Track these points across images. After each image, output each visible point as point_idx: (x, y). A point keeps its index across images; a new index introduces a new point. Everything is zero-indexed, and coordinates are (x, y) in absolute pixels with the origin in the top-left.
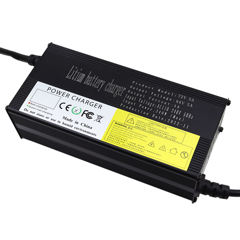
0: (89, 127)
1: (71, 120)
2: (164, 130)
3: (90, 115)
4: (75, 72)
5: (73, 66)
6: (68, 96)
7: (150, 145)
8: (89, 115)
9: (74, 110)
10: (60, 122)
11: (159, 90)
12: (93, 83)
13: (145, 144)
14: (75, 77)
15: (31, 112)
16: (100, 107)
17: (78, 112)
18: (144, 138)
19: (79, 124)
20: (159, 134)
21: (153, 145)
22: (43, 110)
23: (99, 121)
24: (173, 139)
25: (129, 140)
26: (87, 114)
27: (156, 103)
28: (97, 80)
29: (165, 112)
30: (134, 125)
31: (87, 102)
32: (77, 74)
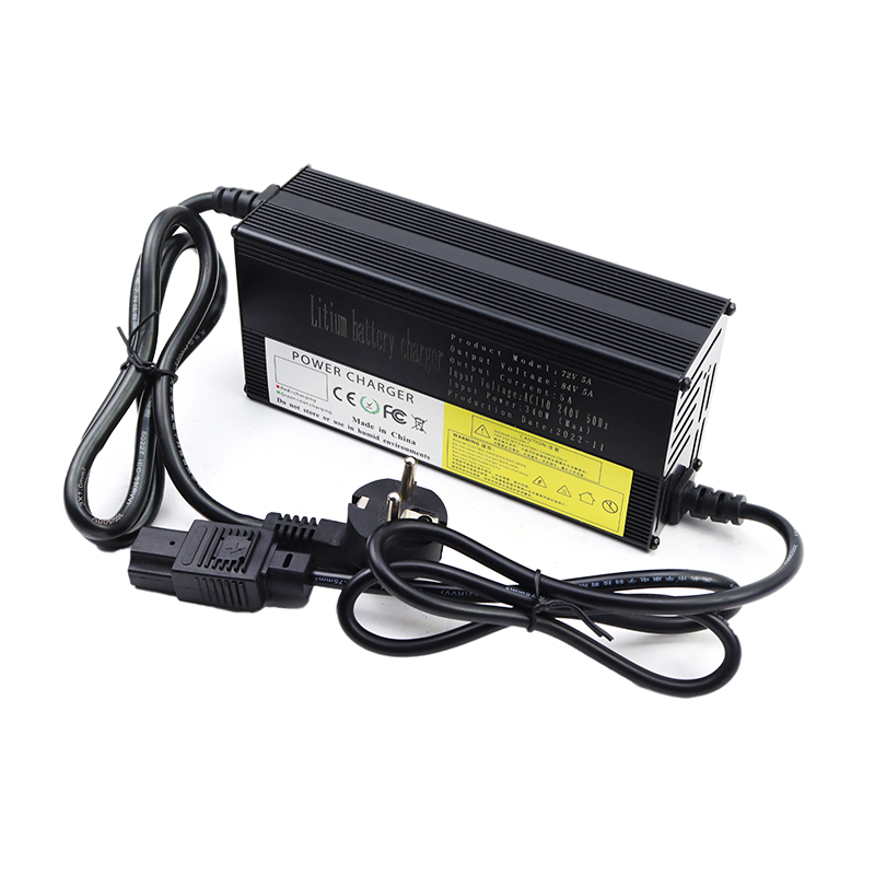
0: (408, 441)
1: (368, 425)
2: (553, 452)
3: (399, 416)
4: (323, 313)
5: (312, 297)
6: (337, 371)
7: (537, 482)
8: (397, 415)
9: (365, 405)
10: (352, 429)
11: (516, 358)
12: (370, 338)
13: (527, 481)
14: (329, 324)
15: (291, 405)
16: (409, 398)
17: (374, 408)
18: (521, 469)
19: (389, 433)
20: (549, 462)
21: (542, 484)
22: (310, 402)
23: (422, 430)
24: (579, 473)
25: (494, 471)
26: (392, 413)
27: (521, 392)
28: (375, 332)
29: (544, 410)
30: (492, 441)
31: (381, 387)
32: (328, 315)
